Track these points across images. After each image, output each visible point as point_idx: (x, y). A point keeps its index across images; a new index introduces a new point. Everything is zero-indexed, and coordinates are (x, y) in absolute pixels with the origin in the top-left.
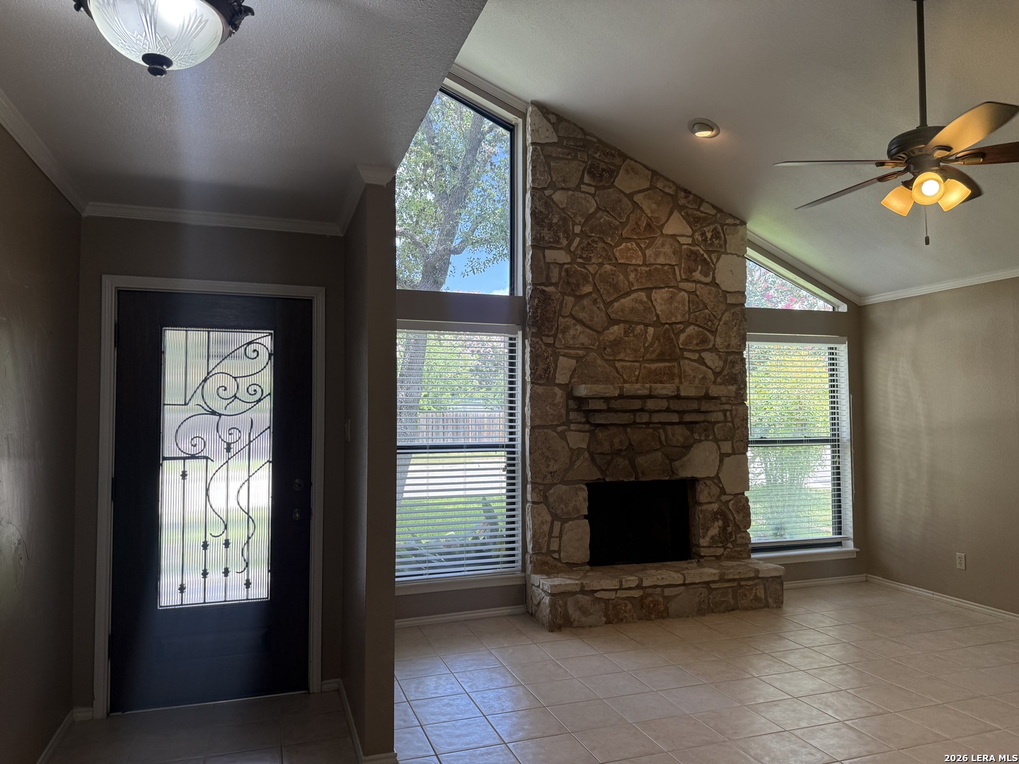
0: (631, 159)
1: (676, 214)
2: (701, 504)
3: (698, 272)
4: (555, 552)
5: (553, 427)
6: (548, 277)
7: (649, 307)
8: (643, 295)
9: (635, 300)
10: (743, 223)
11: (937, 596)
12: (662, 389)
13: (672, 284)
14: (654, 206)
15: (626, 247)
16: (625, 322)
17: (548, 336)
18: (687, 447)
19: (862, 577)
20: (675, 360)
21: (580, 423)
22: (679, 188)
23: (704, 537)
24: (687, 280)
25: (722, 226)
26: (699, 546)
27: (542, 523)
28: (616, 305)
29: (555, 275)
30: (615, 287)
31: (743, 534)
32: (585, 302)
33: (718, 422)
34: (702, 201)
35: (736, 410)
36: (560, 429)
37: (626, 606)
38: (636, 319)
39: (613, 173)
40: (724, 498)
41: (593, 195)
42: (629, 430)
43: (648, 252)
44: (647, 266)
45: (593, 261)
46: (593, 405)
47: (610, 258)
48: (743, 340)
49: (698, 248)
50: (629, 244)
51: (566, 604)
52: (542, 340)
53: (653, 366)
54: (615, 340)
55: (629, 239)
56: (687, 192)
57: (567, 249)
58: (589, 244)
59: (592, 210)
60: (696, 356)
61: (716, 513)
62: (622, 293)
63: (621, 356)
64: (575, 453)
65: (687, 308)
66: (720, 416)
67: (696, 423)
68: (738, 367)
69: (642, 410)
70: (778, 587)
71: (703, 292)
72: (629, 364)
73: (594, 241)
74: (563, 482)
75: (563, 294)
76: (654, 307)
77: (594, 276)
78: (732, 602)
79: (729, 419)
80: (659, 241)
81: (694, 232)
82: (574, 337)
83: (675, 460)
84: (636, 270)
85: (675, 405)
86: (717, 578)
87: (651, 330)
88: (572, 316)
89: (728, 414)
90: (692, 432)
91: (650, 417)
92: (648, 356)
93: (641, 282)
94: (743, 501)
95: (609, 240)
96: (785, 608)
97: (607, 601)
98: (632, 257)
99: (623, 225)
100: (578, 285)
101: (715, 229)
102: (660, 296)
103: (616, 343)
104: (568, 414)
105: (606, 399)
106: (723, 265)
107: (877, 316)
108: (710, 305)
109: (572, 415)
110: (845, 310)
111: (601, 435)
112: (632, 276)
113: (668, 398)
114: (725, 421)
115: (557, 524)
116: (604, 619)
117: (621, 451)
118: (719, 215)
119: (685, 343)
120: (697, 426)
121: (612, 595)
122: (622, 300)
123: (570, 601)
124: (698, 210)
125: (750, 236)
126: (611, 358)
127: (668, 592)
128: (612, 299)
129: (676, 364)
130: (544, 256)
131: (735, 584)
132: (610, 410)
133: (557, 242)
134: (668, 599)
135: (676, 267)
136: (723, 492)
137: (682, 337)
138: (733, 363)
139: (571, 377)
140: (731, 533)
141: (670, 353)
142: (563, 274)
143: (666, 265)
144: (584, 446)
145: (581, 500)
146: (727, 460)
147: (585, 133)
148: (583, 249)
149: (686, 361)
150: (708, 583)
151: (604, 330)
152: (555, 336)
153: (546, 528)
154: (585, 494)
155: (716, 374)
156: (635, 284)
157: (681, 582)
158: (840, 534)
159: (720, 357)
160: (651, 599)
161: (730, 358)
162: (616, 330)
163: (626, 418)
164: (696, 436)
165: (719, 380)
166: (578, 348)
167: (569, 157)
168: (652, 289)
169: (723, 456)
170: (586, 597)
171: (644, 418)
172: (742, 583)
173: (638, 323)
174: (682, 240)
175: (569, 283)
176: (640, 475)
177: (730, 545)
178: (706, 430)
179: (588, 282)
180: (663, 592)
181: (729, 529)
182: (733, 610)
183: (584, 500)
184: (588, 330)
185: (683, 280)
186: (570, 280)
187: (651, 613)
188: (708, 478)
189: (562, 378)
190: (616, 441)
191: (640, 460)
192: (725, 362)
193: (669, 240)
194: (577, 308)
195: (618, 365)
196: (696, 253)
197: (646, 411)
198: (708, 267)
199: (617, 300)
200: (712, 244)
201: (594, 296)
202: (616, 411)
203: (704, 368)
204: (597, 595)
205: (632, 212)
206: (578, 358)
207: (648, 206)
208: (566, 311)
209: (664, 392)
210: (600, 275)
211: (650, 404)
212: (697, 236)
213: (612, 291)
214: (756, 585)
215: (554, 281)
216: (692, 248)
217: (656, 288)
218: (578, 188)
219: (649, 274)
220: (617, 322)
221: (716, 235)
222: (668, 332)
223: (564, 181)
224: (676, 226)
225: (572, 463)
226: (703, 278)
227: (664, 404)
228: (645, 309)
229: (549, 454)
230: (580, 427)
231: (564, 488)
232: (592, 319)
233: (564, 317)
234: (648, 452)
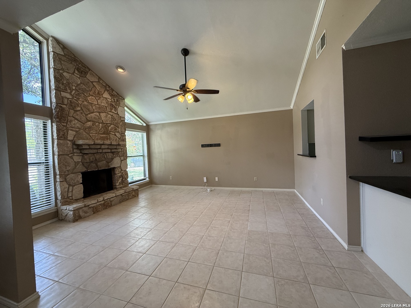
0: (92, 71)
1: (106, 92)
2: (116, 174)
3: (113, 110)
4: (70, 197)
5: (68, 155)
6: (63, 101)
7: (100, 118)
8: (98, 114)
9: (95, 115)
10: (124, 99)
11: (166, 186)
12: (107, 142)
13: (106, 112)
14: (100, 88)
15: (92, 98)
16: (92, 121)
17: (64, 123)
18: (112, 159)
19: (150, 186)
20: (108, 134)
21: (78, 153)
22: (107, 85)
23: (117, 183)
24: (110, 112)
25: (119, 99)
26: (116, 186)
27: (65, 188)
28: (89, 115)
29: (66, 101)
30: (89, 110)
31: (127, 180)
32: (78, 113)
33: (120, 152)
34: (113, 90)
35: (124, 148)
36: (70, 155)
37: (99, 207)
38: (96, 121)
39: (86, 73)
40: (122, 172)
41: (79, 78)
42: (95, 155)
43: (99, 101)
44: (99, 105)
45: (80, 100)
46: (84, 147)
47: (86, 100)
48: (125, 130)
49: (113, 103)
50: (92, 97)
51: (79, 212)
52: (61, 124)
53: (102, 136)
54: (89, 126)
55: (92, 96)
56: (109, 87)
57: (70, 93)
58: (78, 94)
59: (79, 83)
60: (114, 134)
61: (120, 176)
62: (91, 112)
63: (92, 132)
64: (77, 163)
65: (111, 120)
66: (120, 150)
67: (115, 152)
68: (124, 137)
69: (100, 148)
70: (137, 191)
71: (115, 116)
72: (94, 134)
73: (80, 93)
74: (72, 173)
75: (70, 109)
77: (81, 105)
78: (127, 198)
79: (123, 151)
80: (102, 99)
81: (112, 98)
82: (74, 124)
83: (109, 163)
84: (95, 106)
85: (110, 147)
86: (124, 192)
87: (101, 125)
88: (73, 117)
89: (122, 149)
90: (114, 155)
91: (102, 150)
92: (100, 132)
93: (97, 110)
94: (127, 172)
95: (86, 94)
96: (139, 196)
97: (93, 207)
98: (93, 101)
99: (91, 91)
100: (75, 107)
101: (117, 99)
102: (103, 115)
103: (90, 128)
104: (73, 150)
105: (89, 145)
106: (120, 109)
107: (151, 127)
108: (117, 120)
109: (75, 151)
110: (145, 125)
111: (86, 157)
112: (94, 107)
113: (108, 145)
114: (122, 151)
115: (71, 188)
116: (93, 213)
117: (93, 161)
118: (118, 95)
119: (111, 130)
120: (115, 153)
121: (95, 205)
122: (91, 114)
123: (81, 211)
124: (112, 92)
125: (126, 104)
126: (88, 132)
127: (111, 199)
128: (88, 113)
130: (61, 94)
131: (128, 193)
132: (90, 149)
133: (66, 90)
134: (111, 201)
135: (107, 107)
136: (122, 170)
137: (110, 128)
138: (123, 136)
139: (74, 138)
140: (124, 181)
141: (107, 132)
142: (69, 102)
143: (104, 106)
144: (80, 160)
145: (80, 178)
146: (122, 162)
147: (75, 57)
148: (76, 95)
149: (111, 135)
150: (121, 194)
151: (85, 123)
152: (67, 123)
153: (66, 190)
154: (81, 176)
155: (119, 139)
156: (95, 110)
157: (115, 196)
158: (145, 177)
160: (107, 203)
161: (122, 135)
162: (89, 124)
163: (95, 151)
164: (115, 156)
166: (76, 128)
167: (69, 62)
168: (100, 112)
169: (121, 161)
170: (86, 208)
171: (101, 151)
172: (130, 192)
173: (97, 122)
174: (109, 100)
175: (71, 105)
176: (99, 168)
177: (124, 184)
178: (117, 154)
179: (79, 106)
180: (110, 200)
181: (124, 180)
182: (128, 200)
183: (81, 178)
184: (79, 122)
185: (109, 111)
186: (72, 104)
187: (107, 207)
188: (118, 167)
189: (70, 137)
190: (91, 158)
191: (99, 164)
192: (121, 135)
193: (105, 99)
194: (75, 114)
195: (91, 134)
196: (112, 105)
198: (116, 109)
199: (89, 114)
200: (116, 103)
201: (81, 111)
202: (91, 149)
203: (116, 137)
204: (90, 206)
205: (93, 87)
206: (76, 132)
207: (98, 87)
208: (71, 115)
209: (107, 143)
210: (83, 105)
211: (103, 147)
212: (112, 100)
213: (87, 111)
214: (133, 192)
215: (65, 103)
216: (111, 103)
217: (102, 112)
218: (73, 74)
219: (99, 108)
220: (90, 121)
221: (117, 101)
222: (106, 126)
223: (68, 70)
224: (106, 95)
225: (76, 166)
226: (115, 112)
227: (107, 147)
228: (99, 118)
229: (66, 164)
230: (78, 154)
231: (73, 175)
232: (81, 119)
233: (70, 117)
234: (101, 161)
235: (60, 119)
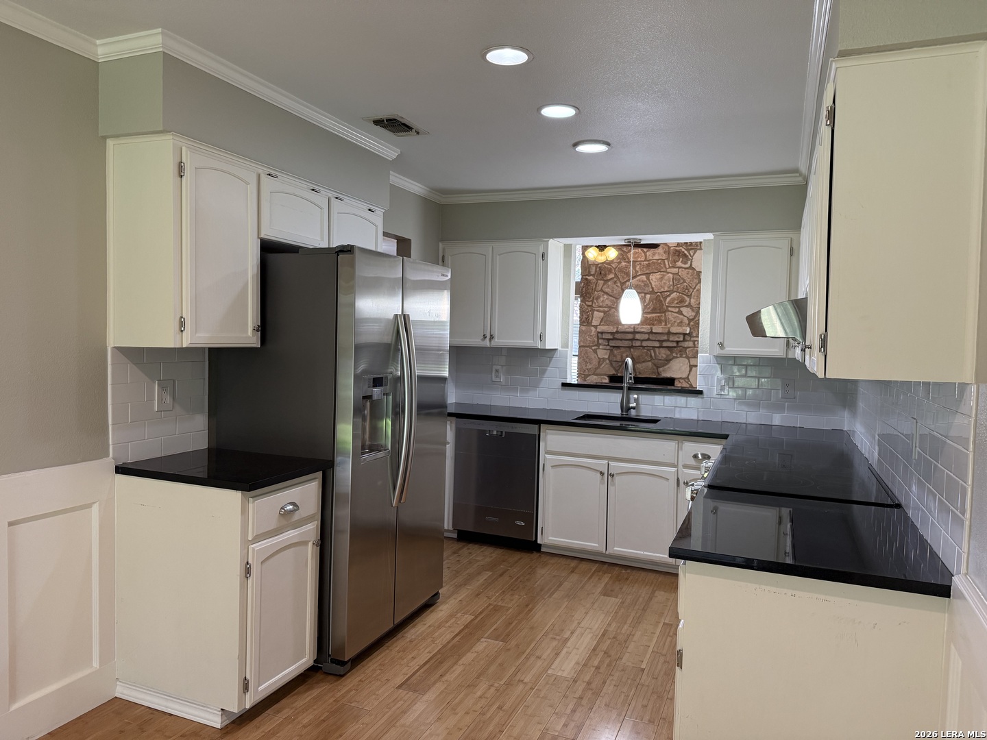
3: (680, 262)
5: (590, 347)
6: (589, 272)
7: (649, 283)
8: (644, 278)
9: (639, 281)
13: (663, 270)
17: (589, 301)
18: (668, 361)
20: (663, 312)
21: (604, 345)
24: (673, 267)
28: (627, 283)
29: (593, 270)
30: (627, 274)
32: (609, 283)
33: (689, 347)
36: (593, 348)
42: (632, 350)
43: (648, 254)
44: (648, 261)
47: (625, 259)
49: (681, 248)
52: (585, 304)
53: (649, 316)
60: (677, 310)
64: (601, 361)
65: (671, 283)
66: (690, 344)
67: (673, 347)
69: (634, 339)
71: (683, 273)
74: (594, 374)
75: (597, 280)
76: (651, 283)
77: (615, 269)
79: (697, 346)
82: (603, 301)
83: (660, 367)
84: (640, 264)
85: (652, 337)
87: (648, 296)
88: (602, 290)
89: (696, 343)
91: (641, 343)
92: (646, 311)
93: (643, 270)
98: (638, 257)
100: (605, 275)
102: (654, 277)
104: (598, 341)
105: (612, 333)
108: (688, 281)
109: (601, 341)
111: (616, 352)
112: (638, 267)
119: (669, 303)
120: (674, 349)
128: (625, 280)
129: (663, 315)
130: (588, 261)
135: (666, 261)
137: (668, 299)
139: (601, 322)
141: (659, 309)
142: (598, 269)
143: (659, 259)
144: (607, 357)
146: (694, 369)
149: (670, 313)
152: (592, 301)
154: (607, 381)
155: (690, 320)
156: (639, 271)
159: (693, 310)
163: (627, 343)
164: (674, 355)
165: (692, 323)
166: (605, 307)
168: (650, 273)
169: (691, 367)
171: (638, 344)
174: (671, 245)
175: (601, 274)
176: (638, 374)
178: (681, 352)
179: (612, 272)
184: (610, 298)
185: (670, 267)
186: (601, 272)
188: (681, 378)
189: (594, 323)
190: (624, 355)
191: (638, 366)
193: (662, 245)
194: (605, 286)
196: (679, 252)
197: (637, 340)
198: (687, 259)
199: (628, 281)
200: (691, 245)
201: (615, 279)
202: (619, 340)
203: (682, 316)
206: (605, 312)
208: (599, 288)
210: (619, 268)
211: (638, 336)
213: (625, 276)
215: (592, 273)
216: (677, 248)
217: (652, 273)
219: (648, 266)
222: (659, 297)
225: (599, 364)
226: (683, 266)
227: (646, 336)
228: (645, 284)
229: (587, 360)
230: (605, 347)
231: (595, 377)
232: (613, 291)
233: (597, 291)
234: (643, 362)
235: (584, 298)
